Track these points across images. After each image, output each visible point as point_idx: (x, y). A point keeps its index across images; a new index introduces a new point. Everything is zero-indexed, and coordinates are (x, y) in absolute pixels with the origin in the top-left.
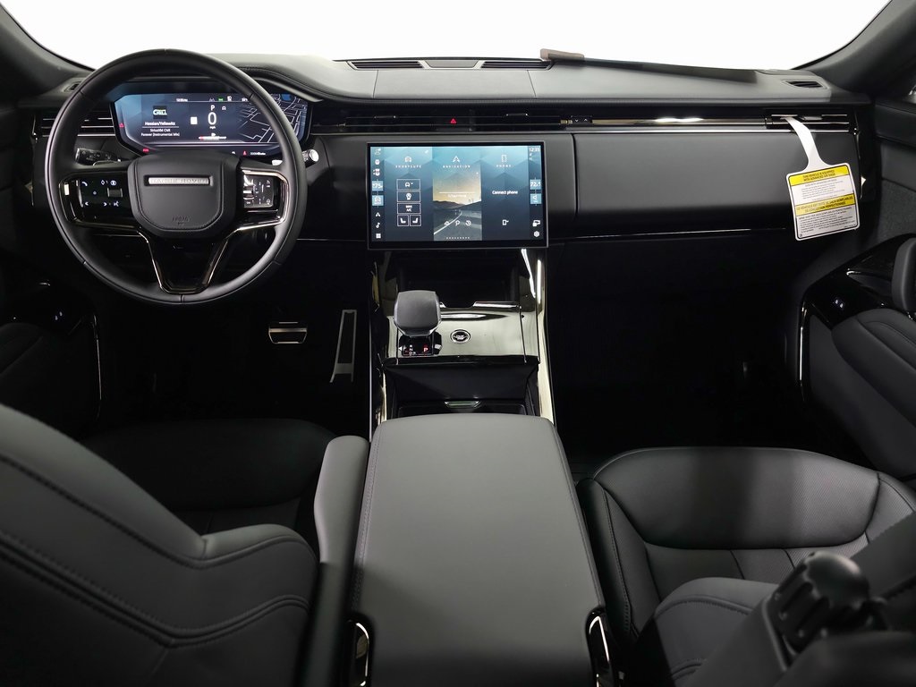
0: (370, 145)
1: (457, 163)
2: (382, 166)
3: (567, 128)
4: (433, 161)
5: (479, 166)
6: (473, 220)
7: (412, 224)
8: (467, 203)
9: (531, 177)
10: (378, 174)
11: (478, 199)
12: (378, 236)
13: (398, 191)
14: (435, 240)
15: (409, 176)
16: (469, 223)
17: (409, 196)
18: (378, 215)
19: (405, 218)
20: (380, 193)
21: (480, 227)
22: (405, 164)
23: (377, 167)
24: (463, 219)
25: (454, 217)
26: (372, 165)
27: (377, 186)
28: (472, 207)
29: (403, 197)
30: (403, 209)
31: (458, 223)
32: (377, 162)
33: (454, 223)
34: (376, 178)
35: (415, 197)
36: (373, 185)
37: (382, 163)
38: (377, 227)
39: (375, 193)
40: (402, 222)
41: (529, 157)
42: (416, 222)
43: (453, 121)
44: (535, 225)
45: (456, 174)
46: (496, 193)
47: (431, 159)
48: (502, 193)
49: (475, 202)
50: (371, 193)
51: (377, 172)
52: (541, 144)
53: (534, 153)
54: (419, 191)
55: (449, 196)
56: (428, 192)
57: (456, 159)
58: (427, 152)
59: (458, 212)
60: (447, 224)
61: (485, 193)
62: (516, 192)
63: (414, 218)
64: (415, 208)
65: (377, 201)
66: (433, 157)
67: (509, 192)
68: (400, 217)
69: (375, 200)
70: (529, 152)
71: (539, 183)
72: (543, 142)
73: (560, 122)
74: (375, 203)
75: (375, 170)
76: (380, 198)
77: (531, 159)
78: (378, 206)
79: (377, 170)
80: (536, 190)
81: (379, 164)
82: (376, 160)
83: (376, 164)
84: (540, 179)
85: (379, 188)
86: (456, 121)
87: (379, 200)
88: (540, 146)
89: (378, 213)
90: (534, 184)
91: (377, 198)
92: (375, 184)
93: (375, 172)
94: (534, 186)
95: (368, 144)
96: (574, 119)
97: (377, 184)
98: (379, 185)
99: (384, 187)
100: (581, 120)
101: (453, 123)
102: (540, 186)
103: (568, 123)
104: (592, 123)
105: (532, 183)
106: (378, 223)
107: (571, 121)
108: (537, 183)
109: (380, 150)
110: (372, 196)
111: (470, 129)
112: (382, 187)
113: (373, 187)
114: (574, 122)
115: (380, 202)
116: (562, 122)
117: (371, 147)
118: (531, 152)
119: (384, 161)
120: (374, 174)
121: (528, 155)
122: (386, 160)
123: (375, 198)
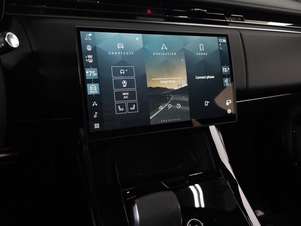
0: (79, 30)
1: (165, 51)
2: (94, 52)
3: (229, 24)
4: (143, 48)
5: (183, 53)
6: (183, 103)
7: (130, 110)
8: (176, 88)
9: (223, 64)
10: (91, 61)
11: (185, 84)
12: (97, 126)
13: (114, 78)
14: (152, 123)
15: (123, 63)
16: (179, 106)
17: (125, 83)
18: (95, 104)
19: (123, 106)
20: (95, 81)
21: (188, 108)
22: (118, 50)
23: (89, 53)
24: (174, 103)
25: (166, 102)
26: (83, 52)
27: (91, 73)
28: (181, 91)
29: (119, 84)
30: (120, 96)
31: (170, 106)
32: (89, 48)
33: (167, 107)
34: (90, 66)
35: (130, 84)
36: (87, 72)
37: (94, 49)
38: (95, 116)
39: (90, 81)
40: (120, 109)
41: (219, 47)
42: (134, 108)
43: (149, 12)
44: (228, 104)
45: (165, 61)
46: (199, 78)
47: (143, 46)
48: (203, 78)
49: (183, 86)
50: (85, 82)
52: (226, 36)
53: (223, 43)
54: (133, 77)
55: (161, 82)
56: (142, 79)
57: (164, 47)
58: (137, 39)
59: (170, 97)
60: (161, 108)
61: (190, 78)
62: (213, 77)
63: (131, 105)
64: (132, 95)
65: (93, 89)
66: (144, 45)
67: (208, 77)
68: (117, 105)
69: (91, 89)
70: (219, 43)
71: (228, 69)
72: (228, 35)
73: (225, 19)
74: (90, 91)
75: (87, 57)
76: (96, 87)
77: (221, 48)
78: (95, 95)
79: (90, 56)
80: (227, 75)
81: (91, 50)
82: (88, 46)
83: (88, 50)
84: (229, 66)
85: (93, 75)
86: (151, 11)
87: (95, 88)
88: (226, 38)
89: (95, 102)
90: (225, 69)
91: (92, 87)
92: (89, 72)
93: (88, 58)
94: (225, 71)
95: (77, 28)
96: (233, 17)
97: (91, 72)
98: (94, 72)
99: (98, 75)
100: (237, 18)
101: (149, 13)
102: (229, 71)
103: (230, 20)
104: (244, 21)
105: (224, 69)
106: (96, 113)
107: (232, 19)
108: (227, 69)
109: (90, 35)
110: (87, 84)
111: (162, 19)
112: (96, 74)
113: (87, 75)
114: (234, 20)
115: (96, 90)
116: (227, 19)
117: (80, 32)
118: (220, 43)
119: (97, 47)
120: (87, 60)
121: (219, 45)
122: (98, 46)
123: (91, 87)
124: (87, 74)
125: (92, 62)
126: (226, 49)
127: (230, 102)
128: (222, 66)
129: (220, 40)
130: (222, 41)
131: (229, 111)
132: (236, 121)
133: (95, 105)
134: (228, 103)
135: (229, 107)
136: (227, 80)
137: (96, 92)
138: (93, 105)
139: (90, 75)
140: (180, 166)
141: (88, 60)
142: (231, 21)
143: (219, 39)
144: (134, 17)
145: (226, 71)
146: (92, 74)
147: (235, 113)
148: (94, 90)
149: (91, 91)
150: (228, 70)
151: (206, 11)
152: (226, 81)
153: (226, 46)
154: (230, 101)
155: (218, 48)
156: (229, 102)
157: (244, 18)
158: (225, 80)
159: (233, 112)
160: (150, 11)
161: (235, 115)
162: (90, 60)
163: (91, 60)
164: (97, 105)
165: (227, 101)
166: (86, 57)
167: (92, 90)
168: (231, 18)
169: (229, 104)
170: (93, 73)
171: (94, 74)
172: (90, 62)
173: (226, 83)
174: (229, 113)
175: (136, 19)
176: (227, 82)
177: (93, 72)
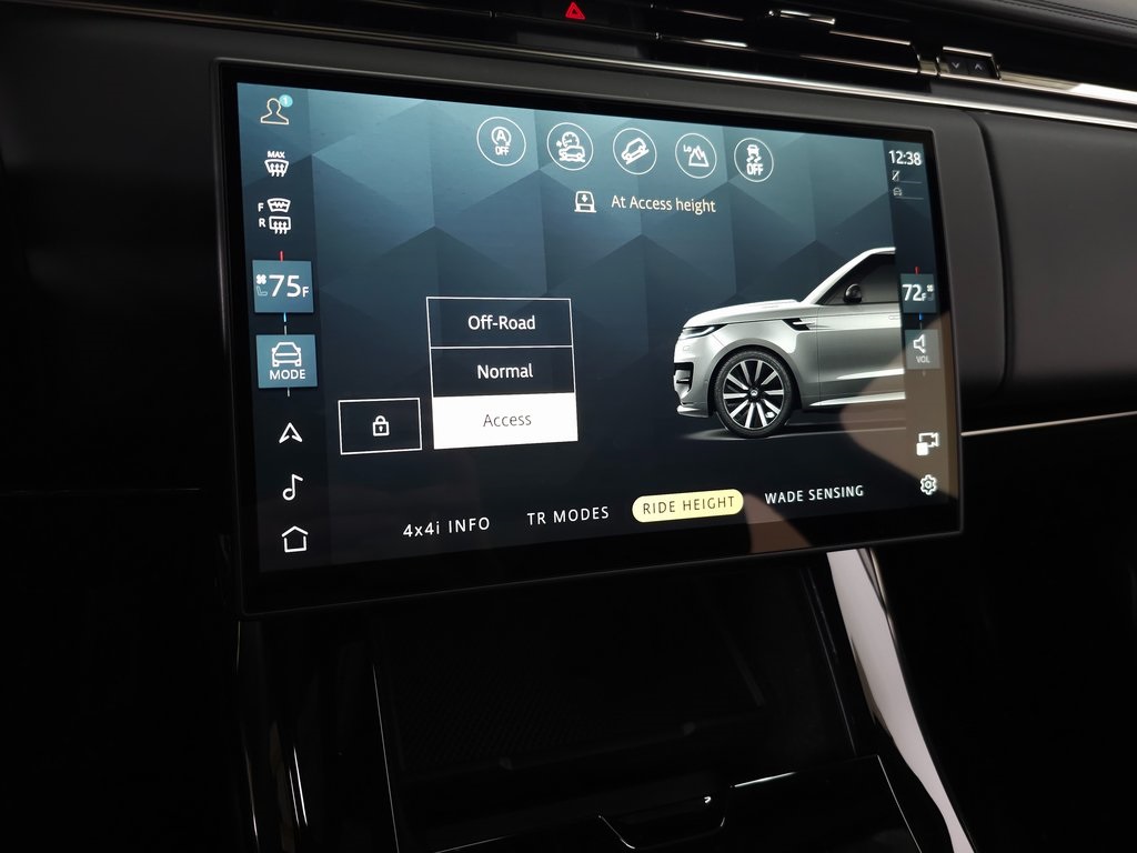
0: (233, 75)
2: (299, 183)
3: (934, 87)
10: (281, 227)
12: (295, 541)
18: (290, 433)
20: (297, 323)
23: (276, 187)
26: (245, 182)
27: (278, 285)
32: (277, 164)
34: (277, 249)
36: (260, 279)
37: (302, 169)
38: (289, 494)
39: (273, 324)
41: (892, 185)
43: (574, 12)
44: (922, 449)
50: (249, 323)
51: (277, 217)
52: (922, 138)
53: (907, 170)
65: (283, 362)
69: (274, 360)
70: (891, 167)
71: (930, 288)
72: (930, 132)
73: (916, 65)
74: (271, 372)
75: (266, 206)
76: (299, 350)
77: (898, 192)
78: (291, 389)
79: (280, 204)
80: (923, 314)
81: (283, 172)
82: (269, 154)
83: (271, 171)
84: (931, 276)
85: (289, 295)
86: (583, 12)
87: (297, 358)
88: (921, 145)
89: (290, 425)
90: (915, 290)
91: (282, 349)
92: (271, 277)
93: (266, 213)
94: (915, 299)
95: (223, 64)
96: (949, 58)
97: (282, 277)
98: (293, 281)
99: (316, 292)
100: (967, 64)
101: (574, 16)
102: (932, 298)
103: (939, 70)
104: (998, 78)
105: (910, 286)
106: (294, 476)
107: (944, 66)
108: (924, 290)
109: (286, 101)
110: (258, 337)
111: (634, 51)
112: (306, 290)
113: (259, 293)
114: (954, 71)
115: (298, 369)
116: (923, 64)
117: (239, 84)
118: (897, 167)
119: (314, 161)
120: (262, 222)
121: (890, 176)
122: (321, 155)
123: (274, 350)
124: (257, 289)
125: (286, 229)
126: (923, 198)
127: (936, 444)
128: (903, 276)
129: (897, 156)
130: (903, 159)
131: (929, 485)
132: (956, 528)
133: (291, 441)
134: (926, 444)
135: (928, 464)
136: (922, 337)
137: (302, 375)
138: (282, 439)
139: (274, 294)
140: (689, 729)
141: (267, 223)
142: (943, 75)
143: (892, 152)
144: (503, 32)
145: (920, 296)
146: (285, 288)
147: (955, 494)
148: (291, 366)
149: (275, 370)
150: (929, 294)
151: (832, 22)
152: (920, 344)
153: (922, 182)
154: (935, 435)
155: (886, 189)
156: (928, 440)
157: (997, 63)
158: (915, 341)
159: (946, 489)
160: (578, 10)
161: (953, 501)
162: (278, 221)
163: (283, 221)
164: (299, 439)
165: (921, 435)
166: (260, 206)
167: (282, 367)
168: (942, 60)
169: (930, 449)
170: (290, 284)
171: (294, 290)
172: (276, 229)
173: (921, 354)
174: (929, 493)
175: (514, 44)
176: (923, 351)
177: (291, 277)
